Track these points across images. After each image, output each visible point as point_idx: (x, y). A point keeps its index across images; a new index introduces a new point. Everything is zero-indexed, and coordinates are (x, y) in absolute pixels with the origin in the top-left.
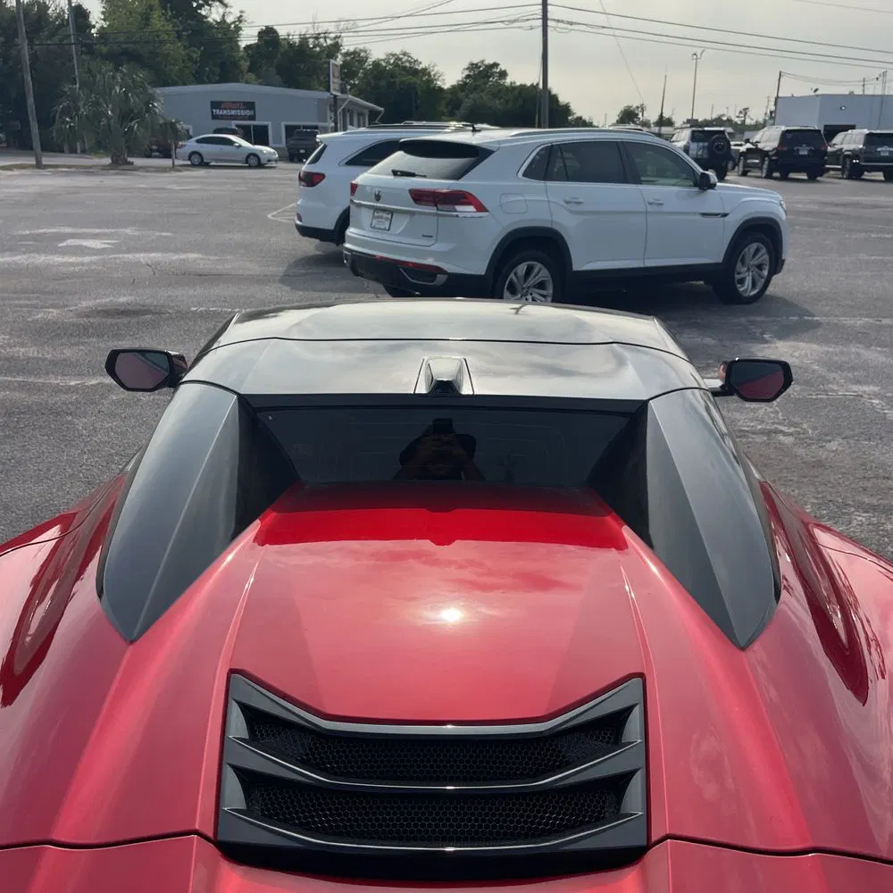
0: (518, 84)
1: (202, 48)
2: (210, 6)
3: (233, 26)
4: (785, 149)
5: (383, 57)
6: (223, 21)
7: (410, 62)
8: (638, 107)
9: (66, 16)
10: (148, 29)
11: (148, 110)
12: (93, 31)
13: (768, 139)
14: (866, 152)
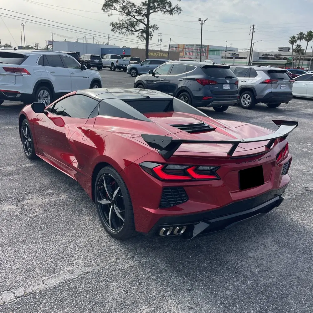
14: (91, 61)
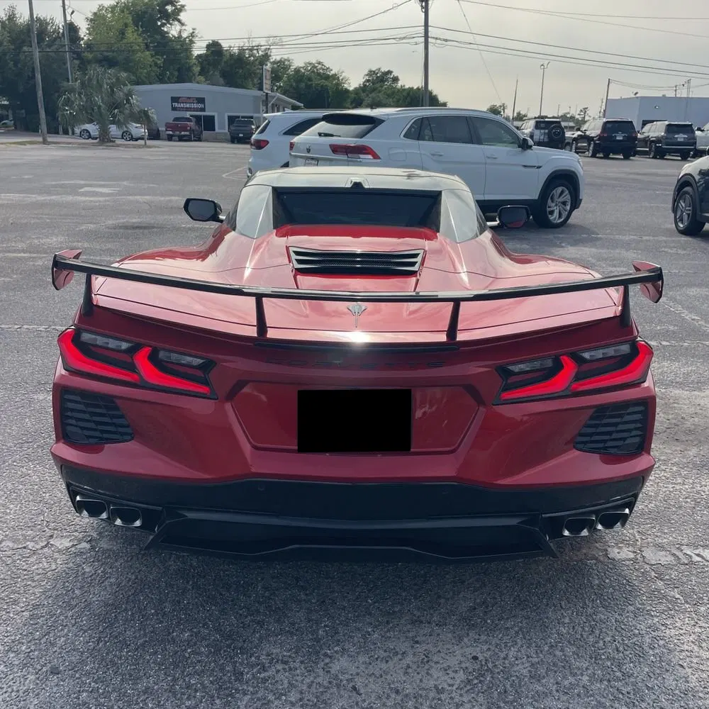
0: (407, 87)
1: (165, 57)
2: (171, 24)
3: (187, 40)
4: (605, 135)
5: (302, 65)
6: (180, 36)
7: (323, 69)
8: (501, 106)
9: (61, 31)
10: (125, 41)
11: (128, 101)
12: (82, 42)
13: (593, 128)
14: (667, 138)
